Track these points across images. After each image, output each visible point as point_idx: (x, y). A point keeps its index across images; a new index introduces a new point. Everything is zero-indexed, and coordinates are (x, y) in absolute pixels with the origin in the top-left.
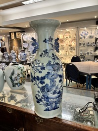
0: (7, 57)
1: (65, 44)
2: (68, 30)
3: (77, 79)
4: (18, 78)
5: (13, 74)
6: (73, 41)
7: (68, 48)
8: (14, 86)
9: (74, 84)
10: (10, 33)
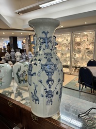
0: (24, 57)
1: (82, 48)
2: (85, 33)
3: (91, 85)
4: (24, 74)
5: (19, 70)
6: (91, 45)
7: (85, 51)
8: (20, 82)
9: (88, 89)
10: (30, 36)
